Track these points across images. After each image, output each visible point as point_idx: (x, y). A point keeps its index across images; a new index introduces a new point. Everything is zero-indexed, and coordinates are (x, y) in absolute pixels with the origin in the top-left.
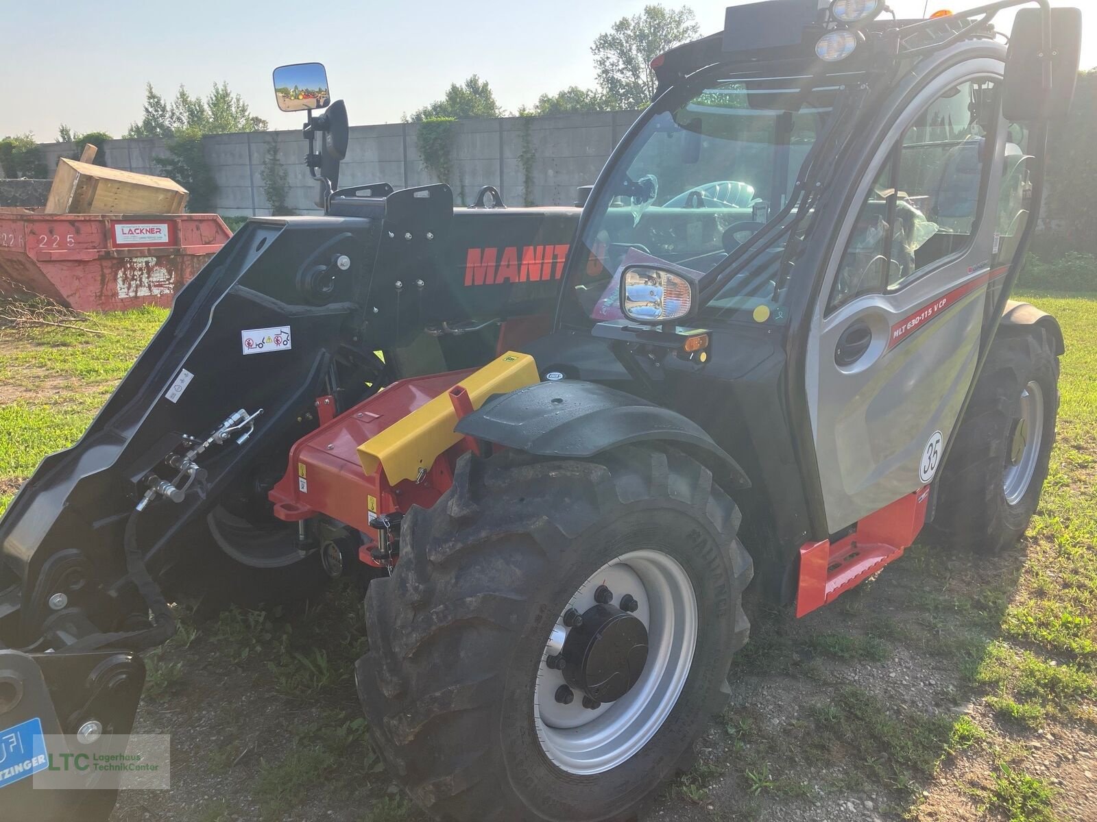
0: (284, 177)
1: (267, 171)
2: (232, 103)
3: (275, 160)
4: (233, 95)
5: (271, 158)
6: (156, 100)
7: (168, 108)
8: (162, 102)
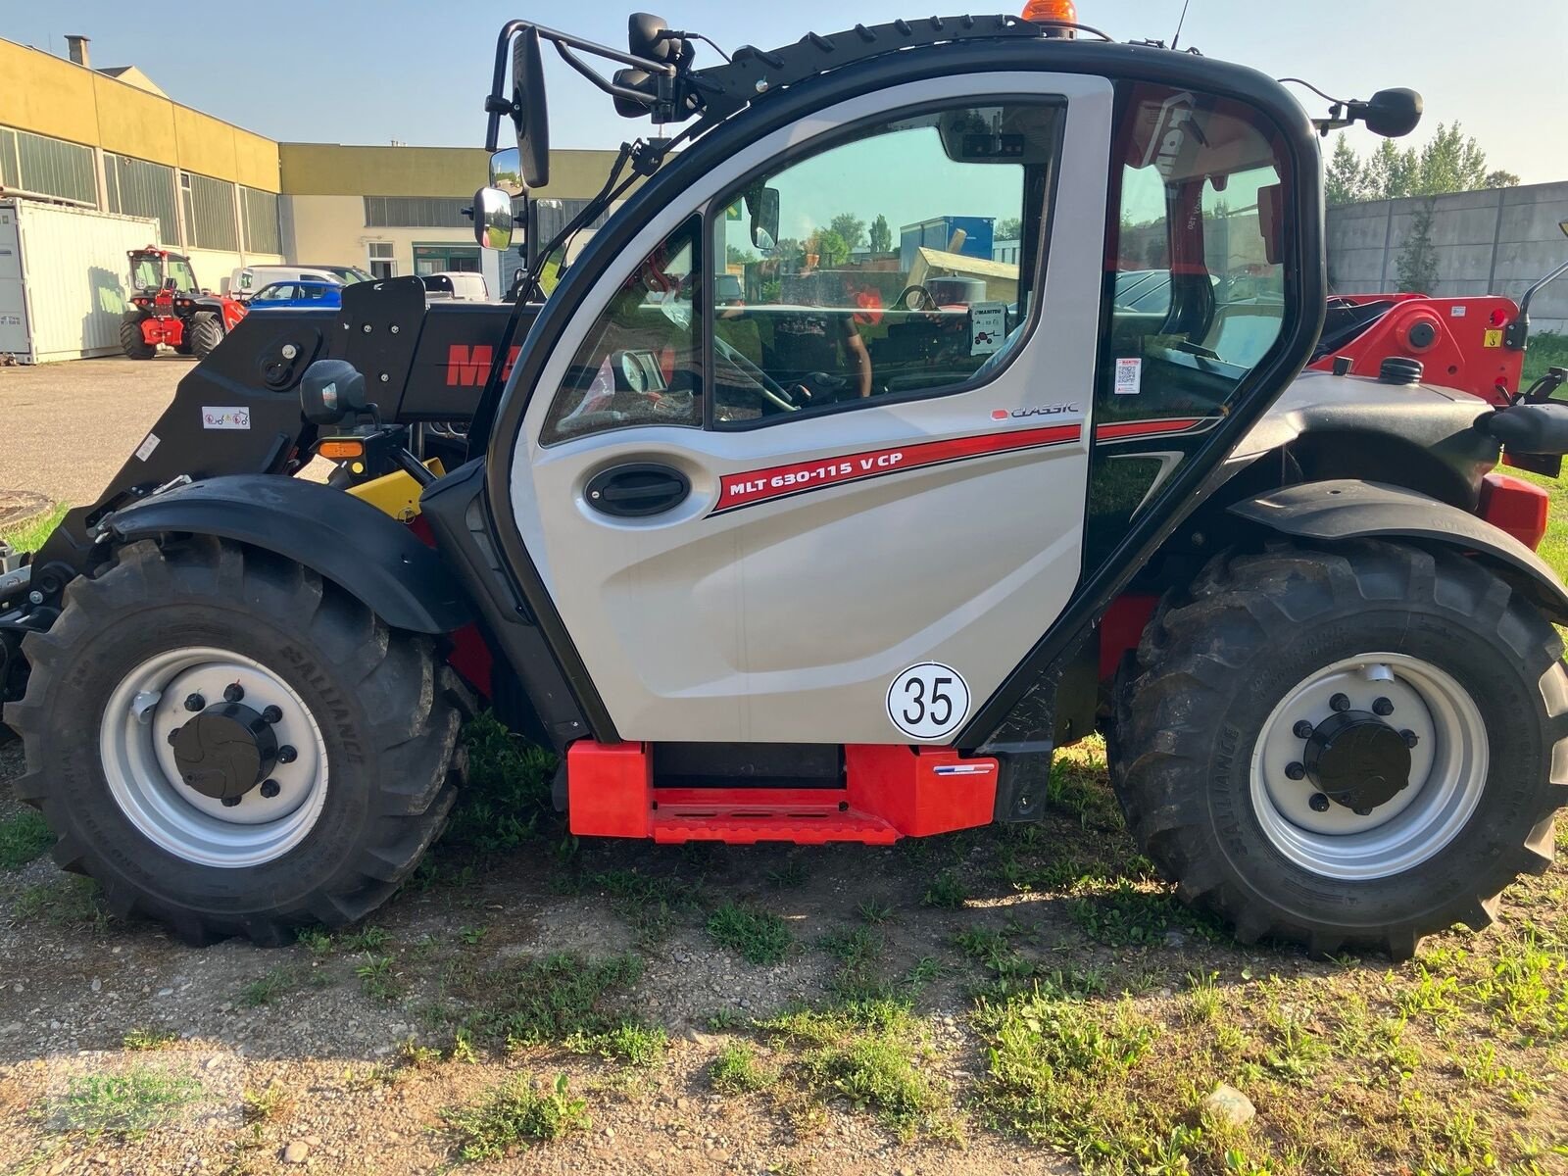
0: (1431, 267)
1: (1407, 257)
2: (1461, 152)
3: (1423, 240)
4: (1464, 141)
5: (1417, 237)
6: (1346, 157)
7: (1361, 168)
8: (1354, 160)
